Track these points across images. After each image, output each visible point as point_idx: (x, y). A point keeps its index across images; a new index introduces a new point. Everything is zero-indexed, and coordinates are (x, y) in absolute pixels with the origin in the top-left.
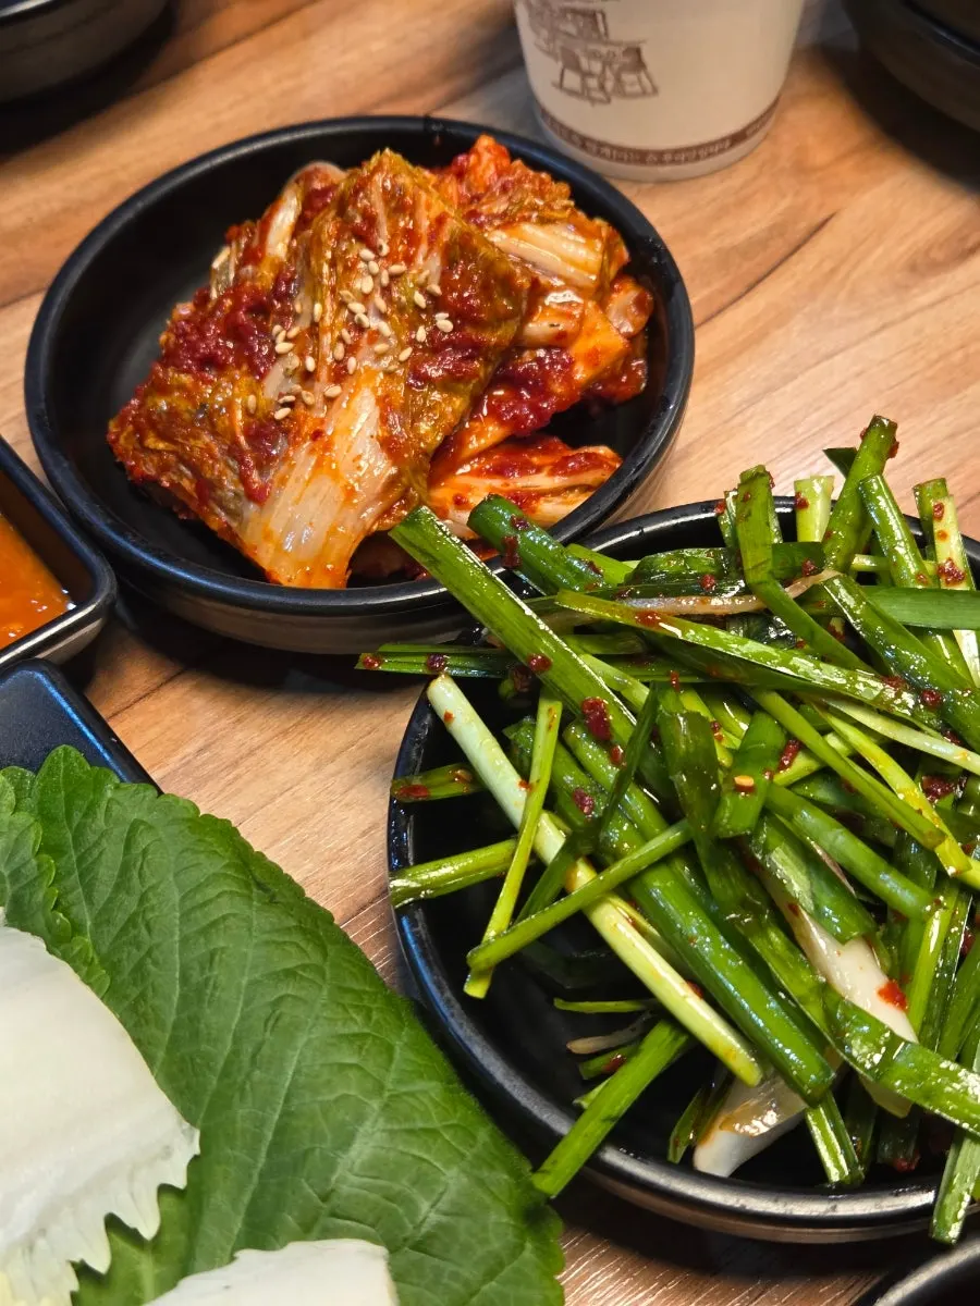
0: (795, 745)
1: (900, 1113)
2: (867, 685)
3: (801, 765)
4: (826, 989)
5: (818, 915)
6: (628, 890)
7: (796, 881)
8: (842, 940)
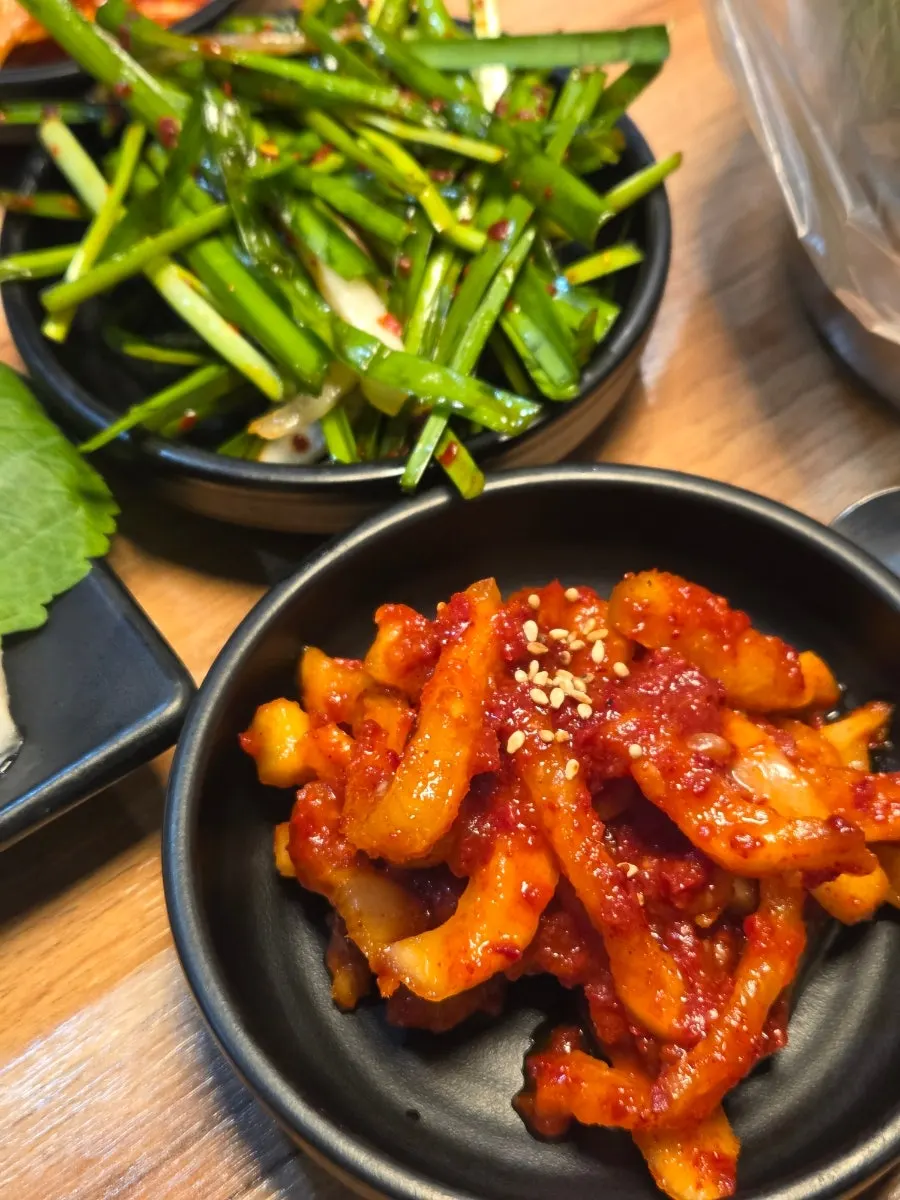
0: (331, 147)
1: (392, 411)
2: (389, 97)
3: (333, 161)
4: (335, 319)
5: (331, 261)
6: (182, 256)
7: (316, 238)
8: (347, 277)
